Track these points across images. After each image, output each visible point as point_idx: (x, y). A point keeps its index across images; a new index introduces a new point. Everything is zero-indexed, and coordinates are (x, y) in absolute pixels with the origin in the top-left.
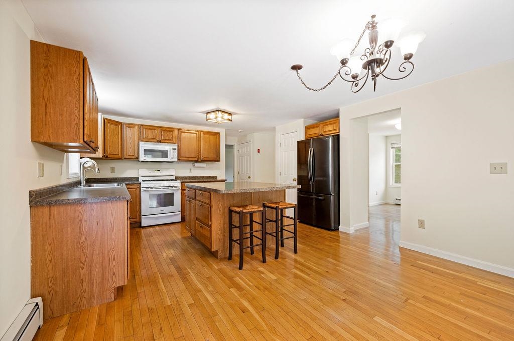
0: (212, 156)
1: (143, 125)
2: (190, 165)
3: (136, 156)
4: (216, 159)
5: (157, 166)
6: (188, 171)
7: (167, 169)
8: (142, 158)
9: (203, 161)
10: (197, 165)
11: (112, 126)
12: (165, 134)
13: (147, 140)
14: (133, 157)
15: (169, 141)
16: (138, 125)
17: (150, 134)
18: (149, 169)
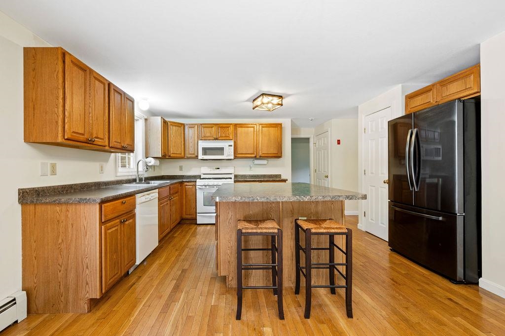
0: (273, 151)
1: (201, 125)
2: (249, 162)
3: (196, 154)
4: (278, 155)
5: (217, 164)
6: (248, 168)
7: (226, 167)
8: (201, 156)
9: (261, 158)
10: (257, 162)
11: (174, 128)
12: (222, 131)
13: (205, 138)
14: (193, 156)
15: (227, 138)
16: (197, 125)
17: (207, 132)
18: (209, 167)
